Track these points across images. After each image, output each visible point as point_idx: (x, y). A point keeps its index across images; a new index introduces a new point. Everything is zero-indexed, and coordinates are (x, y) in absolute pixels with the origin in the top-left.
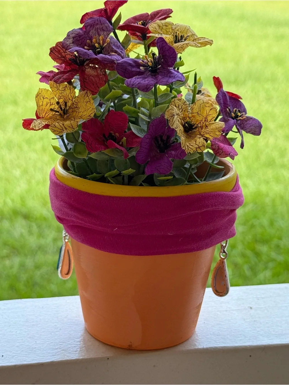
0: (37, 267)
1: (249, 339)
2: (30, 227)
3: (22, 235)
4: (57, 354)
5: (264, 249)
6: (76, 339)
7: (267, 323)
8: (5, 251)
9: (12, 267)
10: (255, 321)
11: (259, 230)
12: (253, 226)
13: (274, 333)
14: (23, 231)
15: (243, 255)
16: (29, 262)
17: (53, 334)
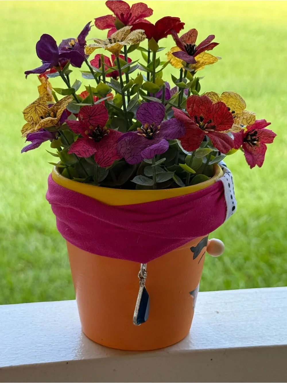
0: (51, 280)
1: (211, 343)
2: (45, 241)
3: (37, 249)
4: (17, 359)
5: (277, 260)
6: (38, 344)
7: (231, 327)
8: (19, 265)
9: (26, 281)
10: (219, 325)
11: (272, 242)
12: (266, 238)
13: (237, 337)
14: (38, 244)
15: (257, 267)
16: (44, 276)
17: (15, 339)
